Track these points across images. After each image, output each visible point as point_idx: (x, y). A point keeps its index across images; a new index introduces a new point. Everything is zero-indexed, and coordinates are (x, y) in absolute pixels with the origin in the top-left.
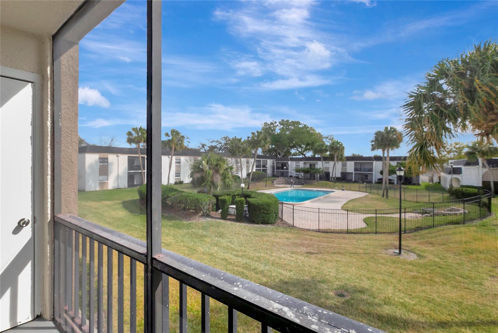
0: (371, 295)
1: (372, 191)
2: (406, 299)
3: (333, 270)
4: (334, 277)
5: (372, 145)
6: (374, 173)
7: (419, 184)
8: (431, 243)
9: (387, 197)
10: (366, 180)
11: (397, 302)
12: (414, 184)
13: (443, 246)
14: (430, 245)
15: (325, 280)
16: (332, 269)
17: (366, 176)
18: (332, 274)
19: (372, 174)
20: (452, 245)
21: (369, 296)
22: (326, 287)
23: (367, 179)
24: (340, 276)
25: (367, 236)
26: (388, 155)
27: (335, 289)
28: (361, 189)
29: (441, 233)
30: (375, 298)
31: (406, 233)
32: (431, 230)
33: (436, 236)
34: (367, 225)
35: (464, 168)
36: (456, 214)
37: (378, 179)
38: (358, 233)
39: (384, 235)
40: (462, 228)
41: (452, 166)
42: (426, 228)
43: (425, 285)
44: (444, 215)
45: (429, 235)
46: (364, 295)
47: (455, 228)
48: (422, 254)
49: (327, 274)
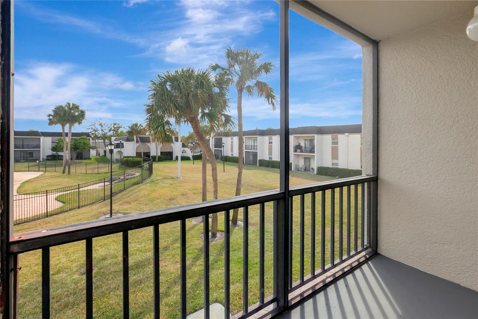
0: (113, 257)
1: (47, 169)
2: (138, 246)
3: (61, 256)
4: (68, 262)
5: (50, 119)
6: (41, 149)
7: (89, 158)
8: (128, 202)
9: (69, 173)
10: (31, 158)
11: (133, 251)
12: (86, 159)
13: (136, 202)
14: (128, 204)
15: (59, 269)
16: (59, 256)
17: (31, 153)
18: (63, 260)
19: (40, 150)
20: (141, 199)
21: (112, 258)
22: (66, 275)
23: (33, 157)
24: (72, 258)
25: (71, 213)
26: (70, 131)
27: (77, 271)
28: (31, 169)
29: (131, 193)
30: (117, 257)
31: (106, 200)
32: (124, 192)
33: (129, 196)
34: (64, 203)
35: (125, 143)
36: (134, 177)
37: (47, 156)
38: (60, 213)
39: (87, 207)
40: (142, 186)
41: (121, 142)
42: (120, 192)
43: (142, 231)
44: (127, 180)
45: (124, 197)
46: (107, 260)
47: (138, 187)
48: (126, 212)
49: (57, 262)
